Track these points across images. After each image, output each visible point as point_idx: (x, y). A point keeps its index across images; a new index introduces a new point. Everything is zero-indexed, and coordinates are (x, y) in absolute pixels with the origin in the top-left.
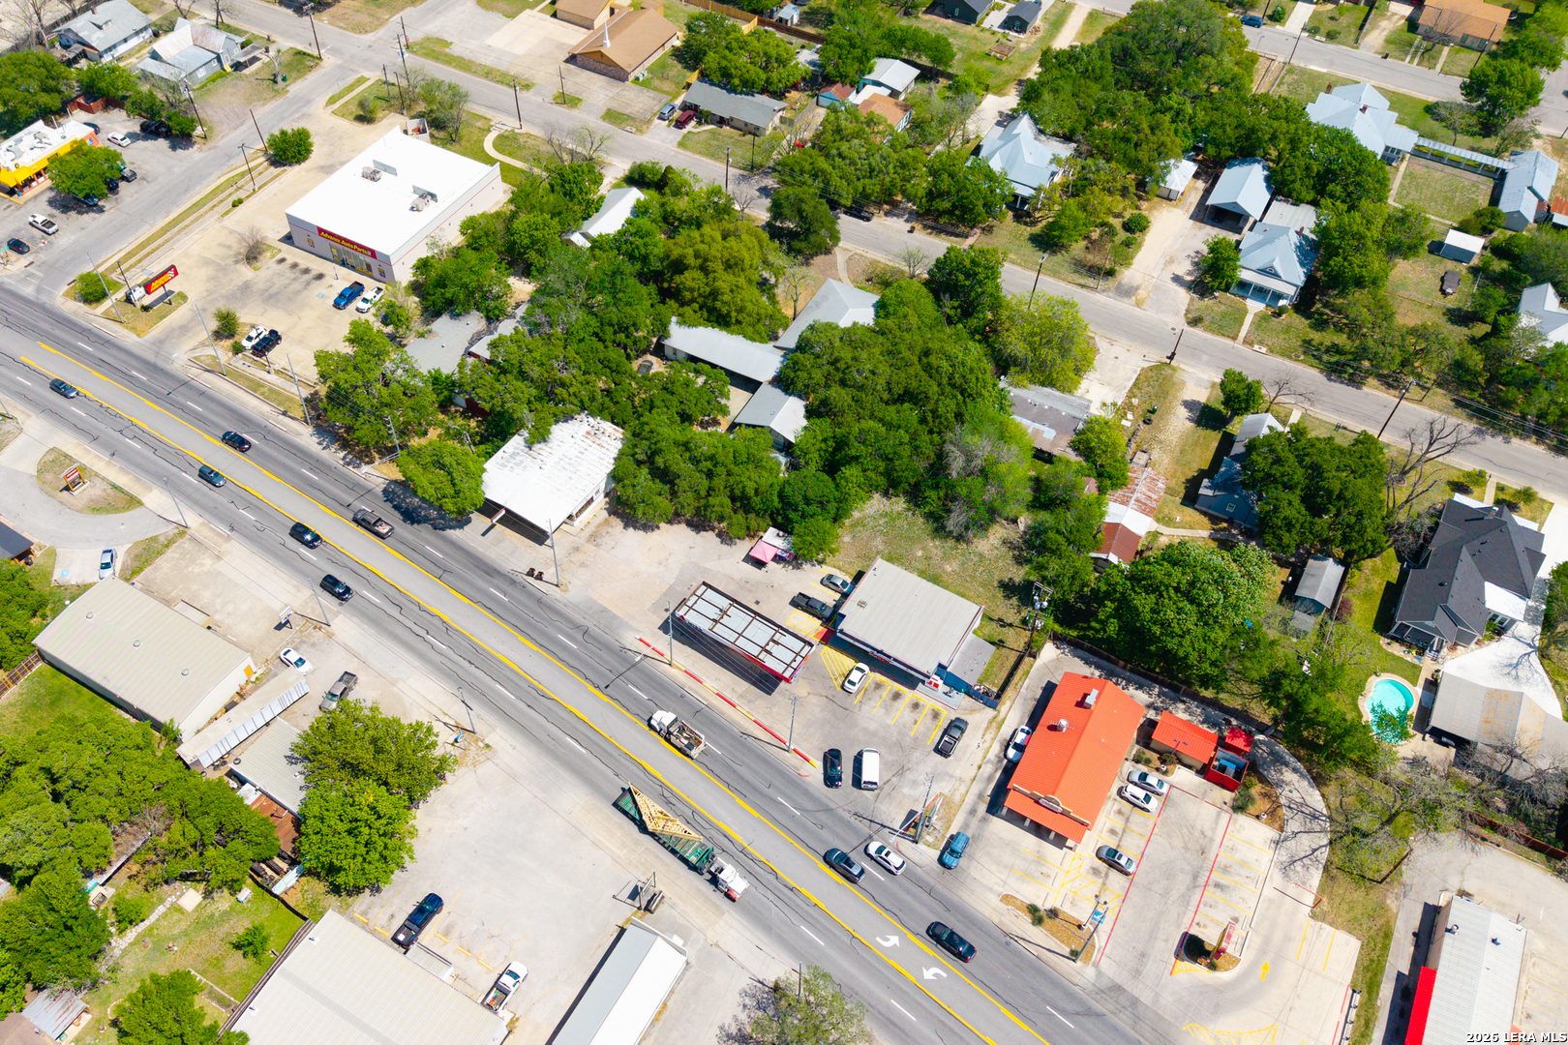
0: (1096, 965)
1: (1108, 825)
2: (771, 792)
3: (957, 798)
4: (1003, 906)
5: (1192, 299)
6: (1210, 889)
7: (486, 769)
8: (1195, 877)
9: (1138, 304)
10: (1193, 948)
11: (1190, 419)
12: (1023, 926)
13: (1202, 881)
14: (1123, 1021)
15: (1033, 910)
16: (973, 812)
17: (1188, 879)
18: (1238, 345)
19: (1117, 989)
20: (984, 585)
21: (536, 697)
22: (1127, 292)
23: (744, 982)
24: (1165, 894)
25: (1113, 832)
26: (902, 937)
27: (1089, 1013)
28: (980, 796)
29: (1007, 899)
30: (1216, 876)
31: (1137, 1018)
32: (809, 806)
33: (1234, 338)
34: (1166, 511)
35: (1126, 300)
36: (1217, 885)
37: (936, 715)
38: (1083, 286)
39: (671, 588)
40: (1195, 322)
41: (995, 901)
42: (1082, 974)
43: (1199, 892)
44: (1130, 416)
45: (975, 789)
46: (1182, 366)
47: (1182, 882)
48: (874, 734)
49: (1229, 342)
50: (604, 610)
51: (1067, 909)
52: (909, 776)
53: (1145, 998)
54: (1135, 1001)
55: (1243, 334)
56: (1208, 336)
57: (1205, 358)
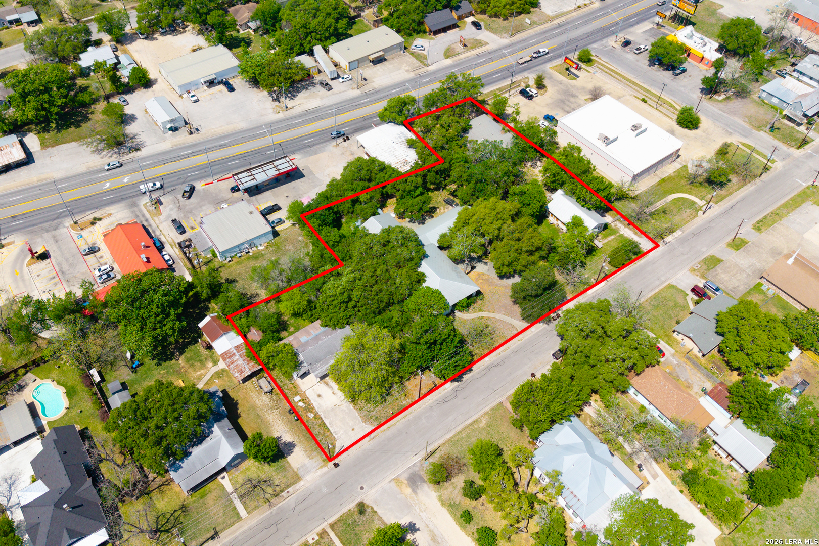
0: (67, 228)
1: (105, 257)
2: (203, 171)
3: (155, 218)
4: (109, 212)
5: (383, 522)
6: (54, 274)
7: (271, 111)
8: (63, 273)
9: (397, 480)
10: (44, 256)
11: (279, 438)
12: (97, 214)
13: (60, 274)
14: (46, 225)
15: (100, 219)
16: (147, 220)
17: (64, 270)
18: (325, 525)
19: (56, 229)
20: (239, 274)
21: (289, 127)
22: (414, 480)
23: (147, 143)
24: (67, 260)
25: (101, 257)
26: (125, 183)
27: (58, 218)
28: (150, 226)
29: (110, 215)
30: (57, 279)
31: (43, 229)
32: (189, 179)
33: (332, 526)
34: (226, 378)
35: (406, 475)
36: (54, 278)
37: (192, 228)
38: (432, 453)
39: (313, 174)
40: (362, 508)
41: (112, 212)
42: (68, 222)
43: (57, 270)
44: (301, 404)
45: (154, 226)
46: (325, 469)
47: (65, 267)
48: (201, 207)
49: (332, 520)
50: (316, 153)
51: (91, 228)
52: (176, 209)
53: (46, 235)
54: (47, 231)
55: (332, 535)
56: (345, 510)
57: (325, 490)
